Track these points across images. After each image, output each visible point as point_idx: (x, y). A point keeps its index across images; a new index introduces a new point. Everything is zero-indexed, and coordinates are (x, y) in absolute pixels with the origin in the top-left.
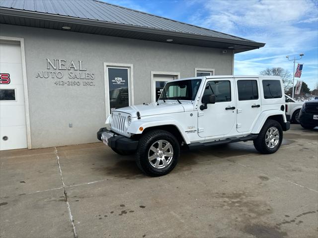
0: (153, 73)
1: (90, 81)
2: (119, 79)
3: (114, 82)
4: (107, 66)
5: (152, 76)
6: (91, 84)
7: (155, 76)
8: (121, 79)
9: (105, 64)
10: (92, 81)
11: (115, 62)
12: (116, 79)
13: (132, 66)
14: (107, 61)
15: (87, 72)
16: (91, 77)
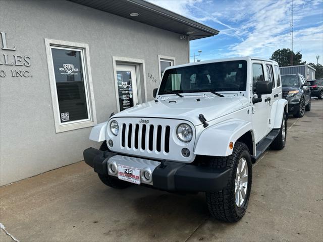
0: (115, 58)
1: (23, 69)
2: (69, 66)
3: (63, 72)
4: (51, 45)
5: (114, 63)
6: (26, 75)
7: (119, 63)
8: (72, 66)
9: (48, 41)
10: (27, 69)
11: (62, 39)
12: (65, 66)
13: (87, 46)
14: (50, 37)
15: (17, 54)
16: (25, 61)
